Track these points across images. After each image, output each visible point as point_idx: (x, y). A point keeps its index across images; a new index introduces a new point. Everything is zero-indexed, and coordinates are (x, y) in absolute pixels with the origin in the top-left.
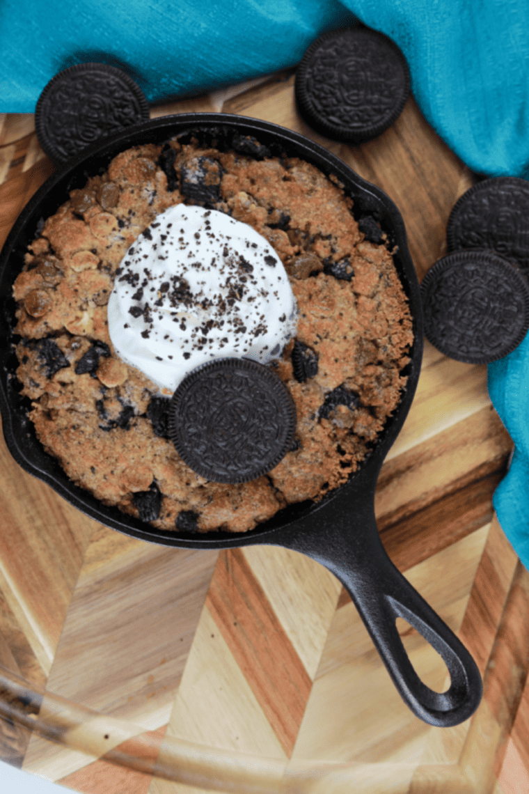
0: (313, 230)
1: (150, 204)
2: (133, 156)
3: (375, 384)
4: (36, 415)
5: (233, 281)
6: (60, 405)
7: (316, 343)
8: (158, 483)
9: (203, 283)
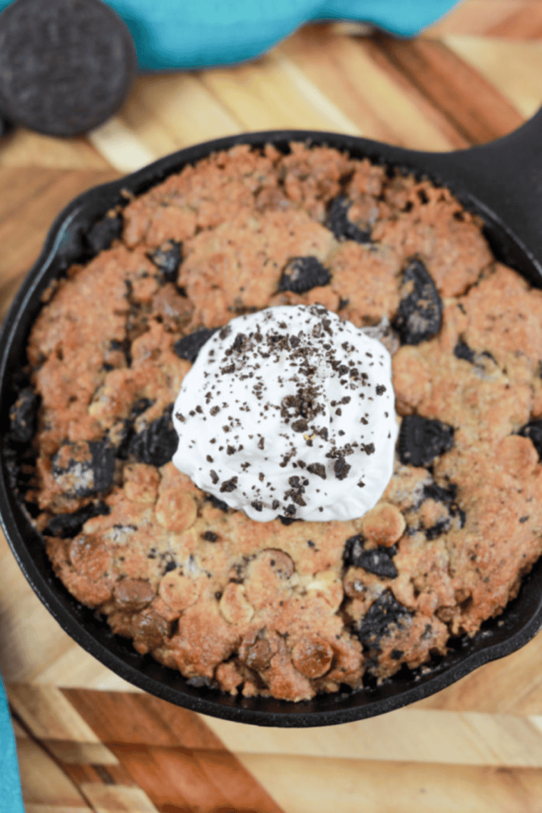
0: (124, 305)
1: (135, 528)
2: (71, 571)
3: (311, 181)
4: (469, 622)
5: (265, 349)
6: (447, 589)
7: (275, 265)
8: (517, 428)
9: (280, 381)
